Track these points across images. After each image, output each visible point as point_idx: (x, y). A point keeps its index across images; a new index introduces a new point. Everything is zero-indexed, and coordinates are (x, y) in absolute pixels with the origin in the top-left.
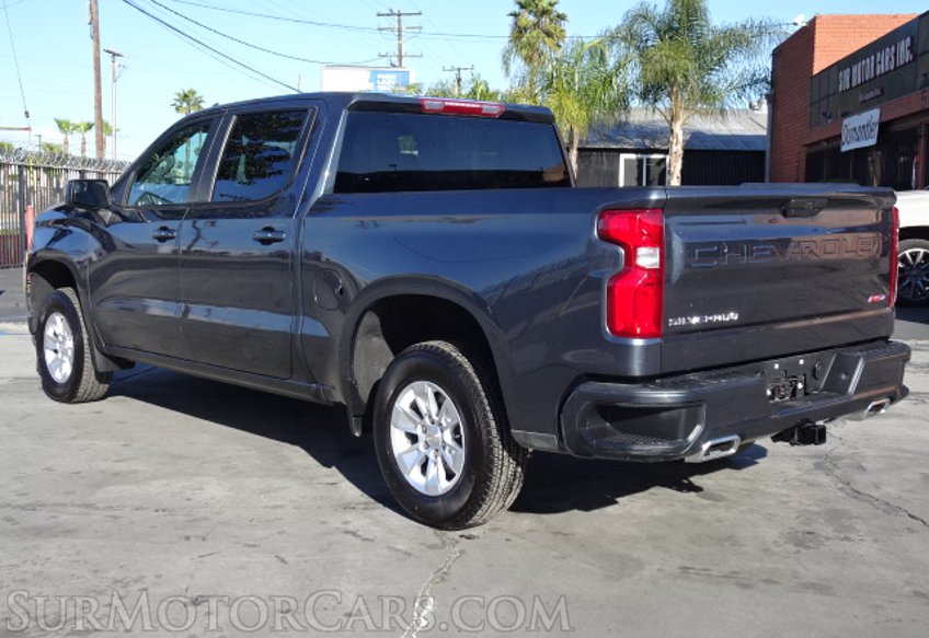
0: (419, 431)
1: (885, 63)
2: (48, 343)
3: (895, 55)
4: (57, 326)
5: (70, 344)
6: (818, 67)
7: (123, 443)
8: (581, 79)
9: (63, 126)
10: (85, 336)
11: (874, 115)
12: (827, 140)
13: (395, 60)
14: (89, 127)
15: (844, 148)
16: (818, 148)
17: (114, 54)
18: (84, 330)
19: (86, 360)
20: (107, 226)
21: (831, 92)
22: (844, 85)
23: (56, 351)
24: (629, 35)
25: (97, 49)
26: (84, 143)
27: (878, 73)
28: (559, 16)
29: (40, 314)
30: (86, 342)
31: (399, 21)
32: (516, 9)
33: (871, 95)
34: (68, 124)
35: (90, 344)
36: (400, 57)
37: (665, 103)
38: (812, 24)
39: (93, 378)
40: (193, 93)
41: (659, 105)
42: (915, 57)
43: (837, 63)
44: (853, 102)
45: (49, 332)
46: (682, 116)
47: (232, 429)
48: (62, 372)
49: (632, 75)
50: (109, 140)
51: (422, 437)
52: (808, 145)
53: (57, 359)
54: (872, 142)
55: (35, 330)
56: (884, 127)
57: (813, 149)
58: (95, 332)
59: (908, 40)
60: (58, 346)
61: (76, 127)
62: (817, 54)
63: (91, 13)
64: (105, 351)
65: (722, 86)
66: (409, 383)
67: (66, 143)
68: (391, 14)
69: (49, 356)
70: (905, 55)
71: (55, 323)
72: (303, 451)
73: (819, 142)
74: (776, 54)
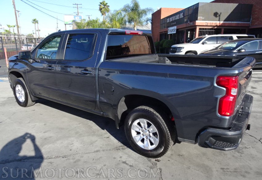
0: (141, 131)
1: (177, 17)
2: (17, 92)
3: (180, 16)
4: (19, 88)
5: (23, 92)
6: (162, 18)
7: (44, 124)
8: (117, 19)
9: (9, 26)
10: (28, 91)
11: (175, 27)
12: (164, 32)
13: (77, 14)
14: (15, 26)
15: (168, 33)
16: (162, 33)
17: (18, 11)
18: (27, 90)
19: (29, 97)
20: (31, 64)
21: (165, 22)
22: (168, 21)
23: (19, 94)
24: (125, 10)
25: (15, 10)
26: (14, 30)
27: (176, 19)
28: (108, 6)
29: (14, 85)
30: (28, 93)
31: (77, 6)
32: (100, 4)
33: (174, 23)
34: (10, 26)
35: (29, 93)
36: (78, 13)
37: (133, 23)
38: (161, 9)
39: (31, 101)
40: (36, 19)
41: (132, 24)
42: (184, 17)
43: (167, 17)
44: (170, 25)
45: (17, 89)
46: (136, 26)
47: (71, 115)
48: (22, 99)
49: (126, 18)
50: (19, 29)
51: (142, 133)
52: (160, 33)
53: (20, 96)
54: (175, 33)
55: (13, 87)
56: (177, 30)
57: (161, 33)
58: (31, 91)
59: (183, 13)
60: (20, 93)
61: (11, 27)
62: (162, 15)
63: (13, 3)
64: (34, 95)
65: (143, 21)
66: (138, 119)
67: (10, 30)
68: (76, 4)
69: (18, 95)
70: (182, 16)
71: (18, 87)
72: (94, 123)
73: (162, 32)
74: (153, 15)
